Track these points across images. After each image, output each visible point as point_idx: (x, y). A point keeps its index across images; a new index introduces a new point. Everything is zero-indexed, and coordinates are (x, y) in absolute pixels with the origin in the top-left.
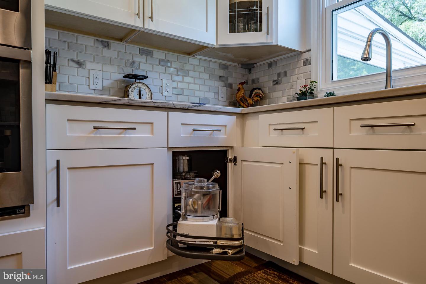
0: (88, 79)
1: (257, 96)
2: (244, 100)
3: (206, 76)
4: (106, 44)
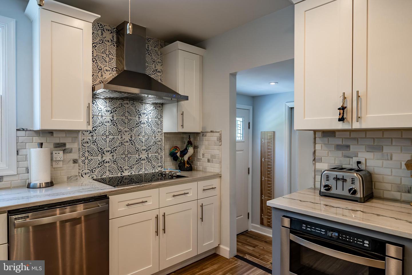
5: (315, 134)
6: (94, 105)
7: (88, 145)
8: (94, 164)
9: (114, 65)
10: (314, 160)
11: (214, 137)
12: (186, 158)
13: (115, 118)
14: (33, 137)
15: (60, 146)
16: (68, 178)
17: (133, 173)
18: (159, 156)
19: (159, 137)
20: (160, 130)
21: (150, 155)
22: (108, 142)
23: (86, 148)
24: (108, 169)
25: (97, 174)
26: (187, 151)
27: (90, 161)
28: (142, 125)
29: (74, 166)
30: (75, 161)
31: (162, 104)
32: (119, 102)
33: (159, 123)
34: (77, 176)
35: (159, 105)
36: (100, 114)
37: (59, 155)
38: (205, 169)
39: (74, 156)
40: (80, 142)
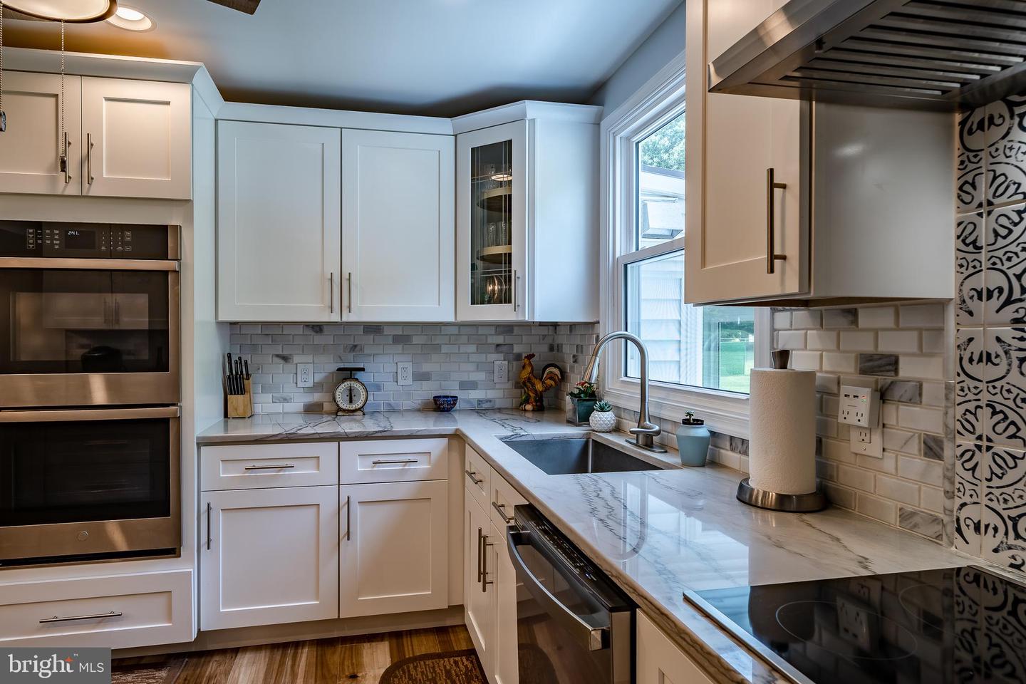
0: (295, 376)
1: (551, 378)
2: (528, 384)
3: (472, 348)
4: (318, 329)
7: (991, 371)
14: (807, 329)
15: (878, 367)
23: (983, 386)
37: (857, 404)
39: (929, 419)
40: (953, 354)
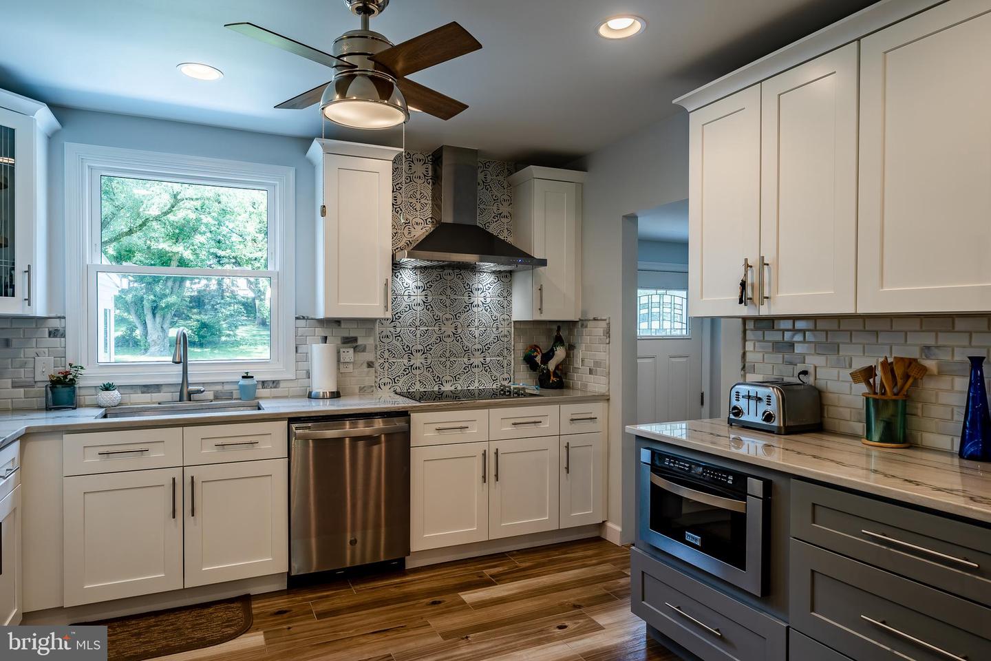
5: (744, 324)
6: (398, 280)
7: (388, 340)
8: (398, 370)
9: (429, 214)
10: (744, 368)
11: (598, 330)
12: (552, 365)
13: (430, 298)
14: (315, 328)
15: (350, 341)
16: (361, 389)
17: (459, 388)
18: (505, 361)
19: (504, 329)
20: (506, 317)
21: (488, 359)
22: (418, 336)
23: (386, 344)
24: (418, 379)
25: (401, 386)
26: (553, 354)
27: (391, 364)
28: (475, 309)
29: (369, 371)
30: (370, 365)
31: (511, 272)
32: (435, 273)
33: (505, 306)
34: (372, 386)
35: (504, 274)
36: (406, 293)
37: (348, 354)
38: (586, 386)
39: (369, 356)
40: (378, 336)
